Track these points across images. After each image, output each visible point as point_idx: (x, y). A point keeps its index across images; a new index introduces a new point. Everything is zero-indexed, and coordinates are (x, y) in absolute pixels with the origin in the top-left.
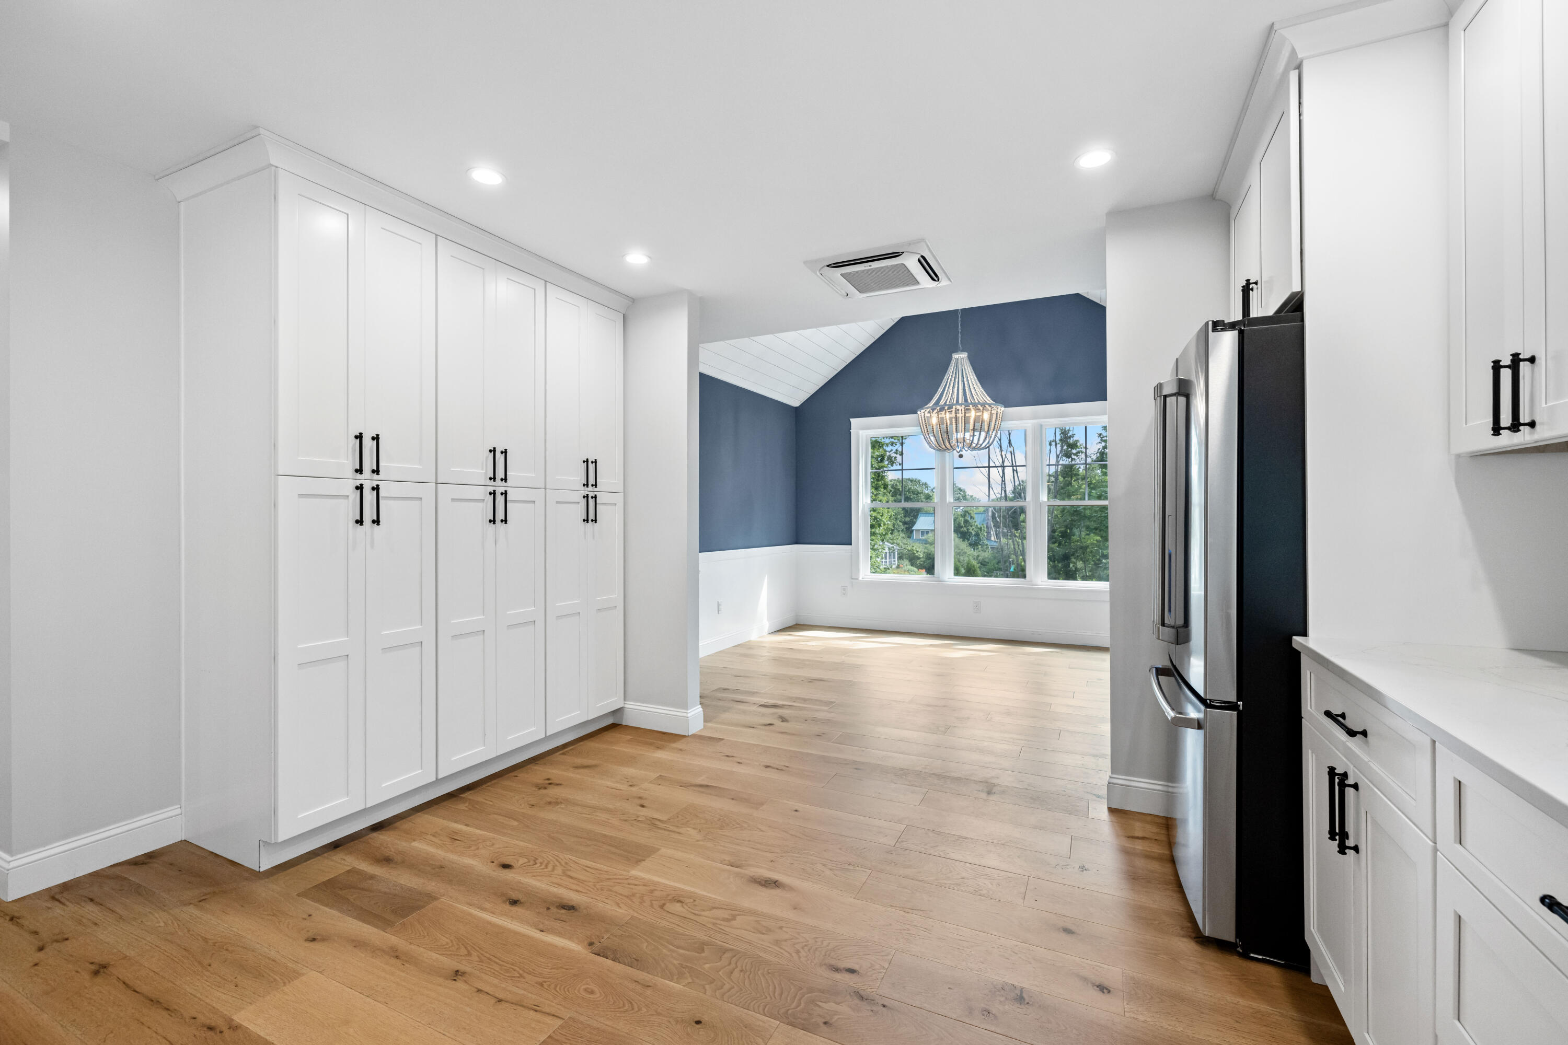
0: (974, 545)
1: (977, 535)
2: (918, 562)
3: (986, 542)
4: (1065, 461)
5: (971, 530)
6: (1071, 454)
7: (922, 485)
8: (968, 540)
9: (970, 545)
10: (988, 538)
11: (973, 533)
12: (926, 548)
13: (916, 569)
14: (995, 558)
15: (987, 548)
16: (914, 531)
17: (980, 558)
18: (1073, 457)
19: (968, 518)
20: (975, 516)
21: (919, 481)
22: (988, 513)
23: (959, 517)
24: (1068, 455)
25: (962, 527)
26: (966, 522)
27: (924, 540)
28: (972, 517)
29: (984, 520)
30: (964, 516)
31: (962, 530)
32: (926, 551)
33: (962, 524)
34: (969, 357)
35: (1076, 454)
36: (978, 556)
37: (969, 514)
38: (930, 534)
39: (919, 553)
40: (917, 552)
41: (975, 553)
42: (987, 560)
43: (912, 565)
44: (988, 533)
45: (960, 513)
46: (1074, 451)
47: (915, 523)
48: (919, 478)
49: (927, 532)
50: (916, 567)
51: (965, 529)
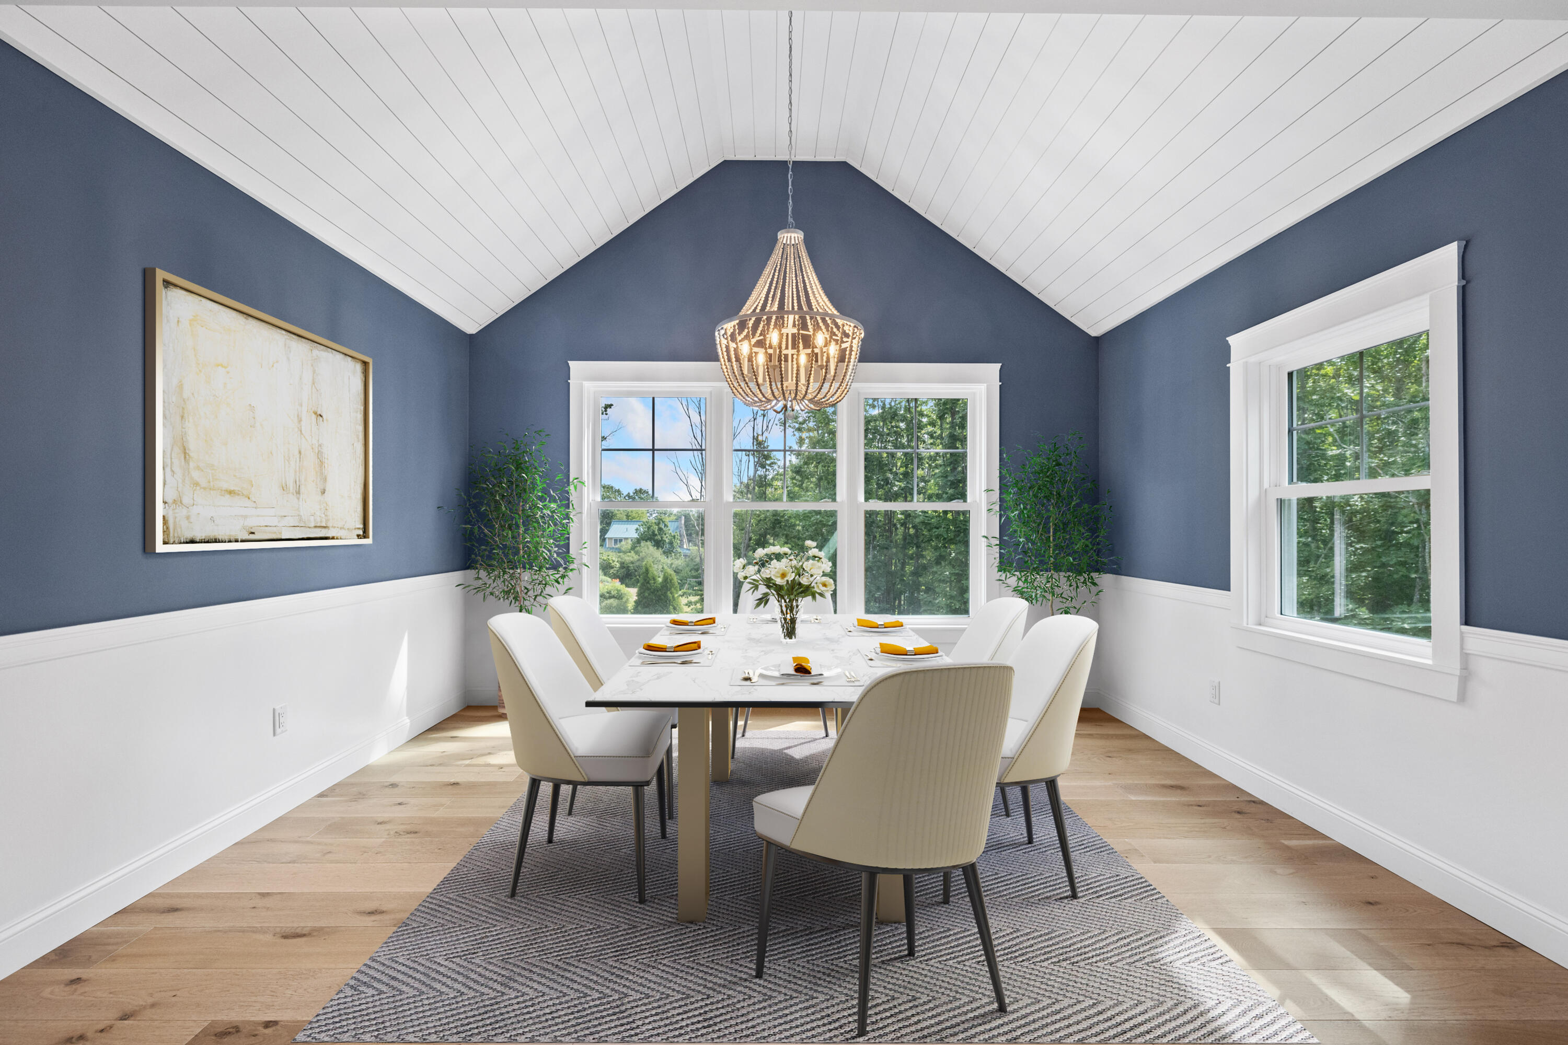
0: (667, 553)
1: (671, 543)
2: (612, 571)
3: (679, 550)
4: (761, 472)
5: (665, 538)
6: (766, 464)
7: (615, 491)
8: (662, 548)
9: (664, 552)
10: (681, 546)
11: (667, 541)
12: (620, 556)
13: (609, 580)
14: (688, 566)
15: (680, 556)
16: (607, 540)
17: (673, 566)
18: (767, 467)
19: (662, 526)
20: (669, 524)
21: (612, 487)
22: (681, 521)
23: (654, 525)
24: (763, 466)
25: (656, 535)
26: (660, 529)
27: (616, 549)
28: (666, 526)
29: (677, 527)
30: (658, 524)
31: (656, 538)
32: (620, 559)
33: (656, 532)
34: (807, 241)
35: (770, 465)
36: (672, 564)
37: (663, 522)
38: (623, 543)
39: (615, 563)
40: (614, 561)
41: (669, 561)
42: (680, 568)
43: (605, 575)
44: (681, 541)
45: (654, 521)
46: (768, 462)
47: (607, 531)
48: (612, 485)
49: (621, 540)
50: (610, 577)
51: (659, 537)
